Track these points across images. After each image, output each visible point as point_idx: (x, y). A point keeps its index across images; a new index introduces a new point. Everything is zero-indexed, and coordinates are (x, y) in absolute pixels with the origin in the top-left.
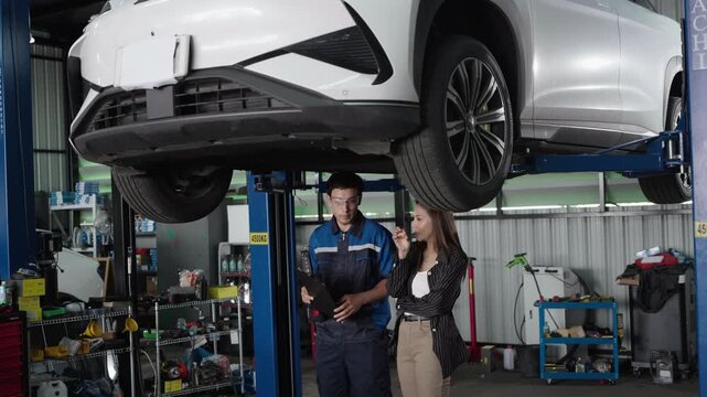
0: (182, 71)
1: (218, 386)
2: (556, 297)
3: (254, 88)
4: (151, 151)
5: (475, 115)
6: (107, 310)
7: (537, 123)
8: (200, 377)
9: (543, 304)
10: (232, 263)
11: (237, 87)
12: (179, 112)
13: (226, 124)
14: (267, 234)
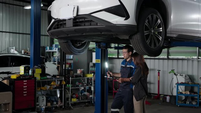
0: (75, 15)
1: (86, 101)
2: (182, 83)
3: (93, 20)
4: (67, 36)
5: (153, 29)
6: (57, 78)
7: (172, 32)
8: (81, 98)
9: (178, 84)
10: (93, 68)
11: (89, 20)
12: (74, 26)
13: (86, 29)
14: (100, 60)
